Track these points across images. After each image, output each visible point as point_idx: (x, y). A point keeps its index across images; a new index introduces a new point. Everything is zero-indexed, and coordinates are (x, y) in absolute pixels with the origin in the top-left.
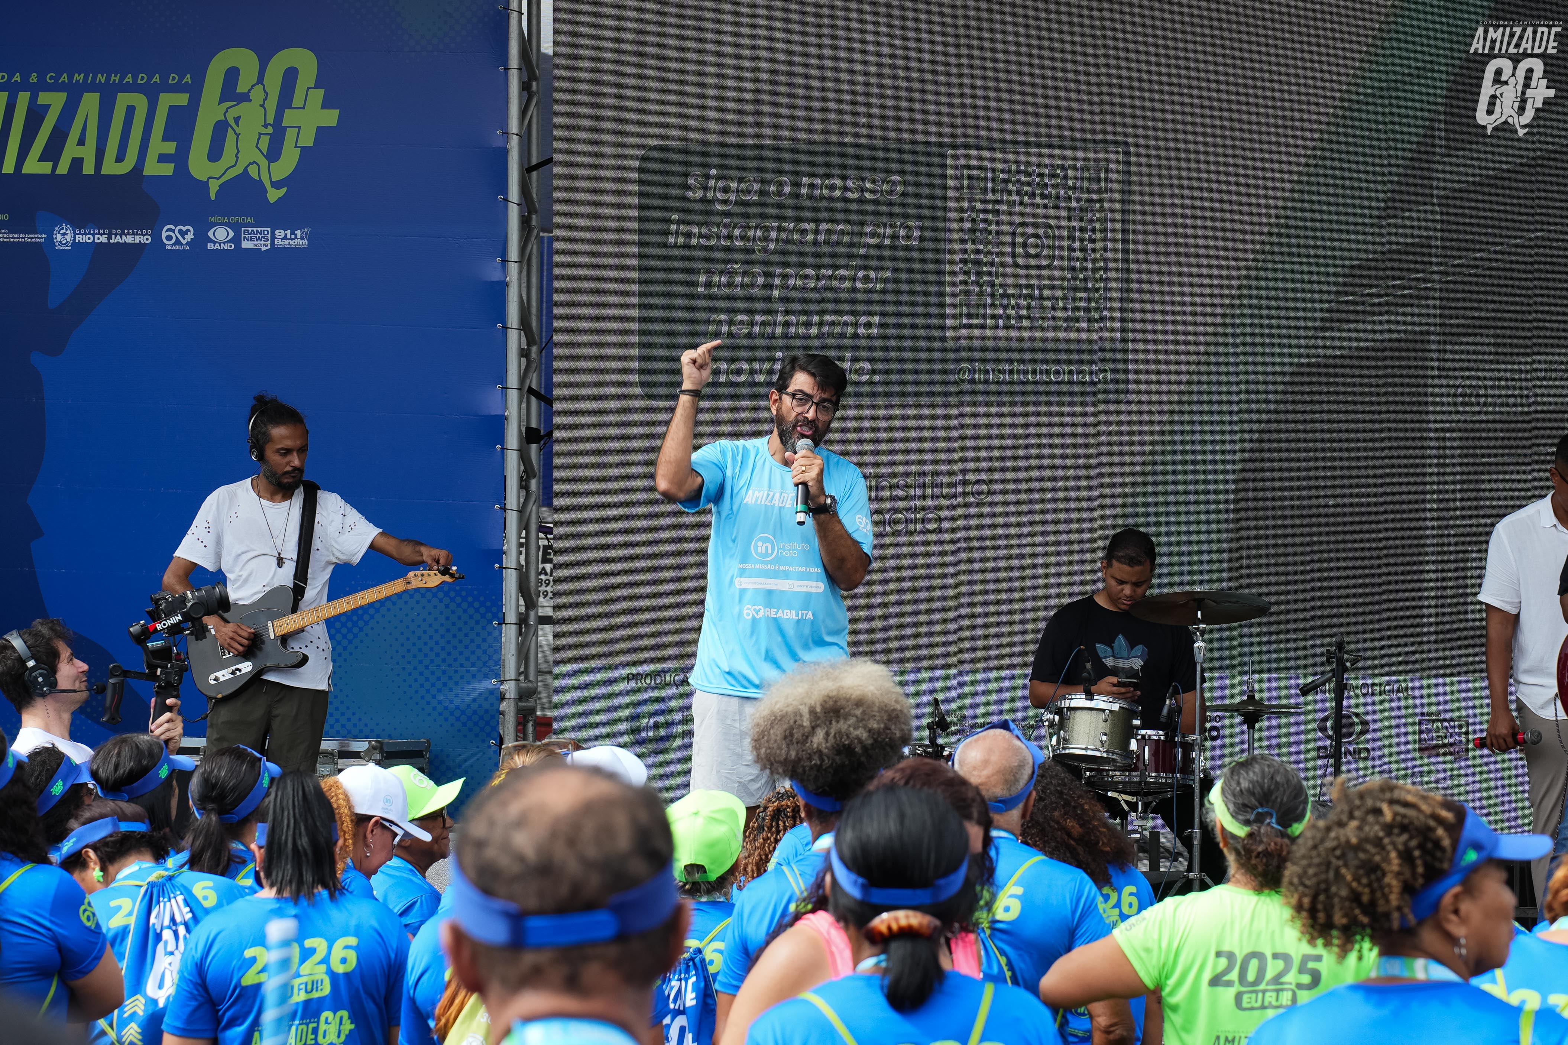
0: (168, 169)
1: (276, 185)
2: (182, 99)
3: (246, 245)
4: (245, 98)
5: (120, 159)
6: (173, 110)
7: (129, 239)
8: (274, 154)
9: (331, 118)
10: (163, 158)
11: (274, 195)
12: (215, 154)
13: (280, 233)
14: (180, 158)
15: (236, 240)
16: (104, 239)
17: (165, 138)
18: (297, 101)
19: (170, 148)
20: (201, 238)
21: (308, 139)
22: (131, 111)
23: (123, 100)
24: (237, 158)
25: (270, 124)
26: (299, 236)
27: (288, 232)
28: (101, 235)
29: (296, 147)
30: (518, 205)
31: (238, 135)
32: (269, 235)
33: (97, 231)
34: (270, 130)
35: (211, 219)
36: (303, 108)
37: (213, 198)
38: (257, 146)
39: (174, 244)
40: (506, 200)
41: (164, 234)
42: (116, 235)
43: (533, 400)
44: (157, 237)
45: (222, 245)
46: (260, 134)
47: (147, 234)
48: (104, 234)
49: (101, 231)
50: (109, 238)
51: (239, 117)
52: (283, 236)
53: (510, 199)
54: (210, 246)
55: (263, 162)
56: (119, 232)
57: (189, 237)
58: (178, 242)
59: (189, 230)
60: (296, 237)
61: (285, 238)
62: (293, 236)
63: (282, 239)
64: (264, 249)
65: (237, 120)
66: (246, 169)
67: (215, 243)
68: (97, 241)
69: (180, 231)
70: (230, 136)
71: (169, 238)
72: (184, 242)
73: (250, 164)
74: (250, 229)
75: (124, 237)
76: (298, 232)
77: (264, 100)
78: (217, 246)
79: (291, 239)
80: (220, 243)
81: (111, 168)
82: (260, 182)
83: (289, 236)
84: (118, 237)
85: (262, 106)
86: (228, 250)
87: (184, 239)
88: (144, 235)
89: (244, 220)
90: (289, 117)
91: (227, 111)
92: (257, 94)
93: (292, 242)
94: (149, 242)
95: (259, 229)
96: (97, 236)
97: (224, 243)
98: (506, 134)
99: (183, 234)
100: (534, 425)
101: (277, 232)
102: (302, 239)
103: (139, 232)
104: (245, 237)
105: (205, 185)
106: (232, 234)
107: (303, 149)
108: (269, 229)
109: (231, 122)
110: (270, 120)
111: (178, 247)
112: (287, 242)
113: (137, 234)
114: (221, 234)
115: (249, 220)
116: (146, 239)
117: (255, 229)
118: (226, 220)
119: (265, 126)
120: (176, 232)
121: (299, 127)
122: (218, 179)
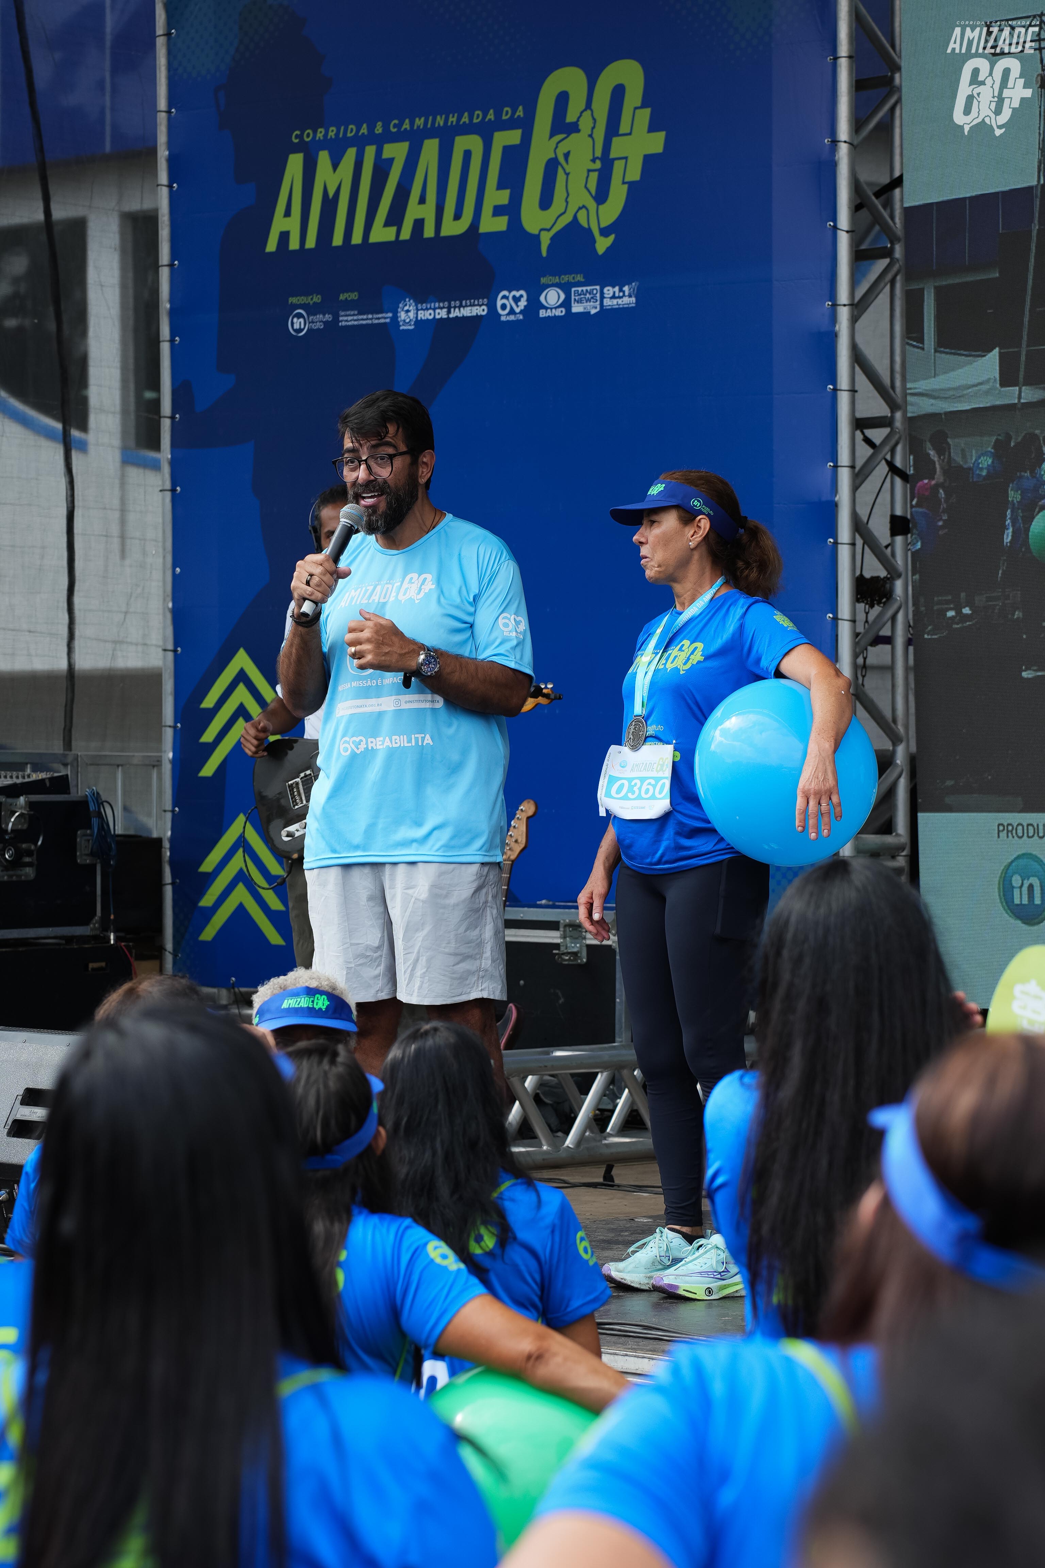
0: (500, 224)
1: (605, 232)
2: (513, 137)
3: (577, 308)
4: (574, 128)
5: (457, 216)
6: (507, 150)
7: (467, 312)
8: (601, 196)
9: (656, 143)
10: (498, 211)
11: (602, 244)
12: (546, 202)
13: (609, 291)
14: (512, 210)
15: (566, 304)
16: (442, 314)
17: (500, 186)
18: (624, 128)
19: (503, 198)
20: (534, 304)
21: (634, 174)
22: (467, 154)
23: (462, 143)
24: (567, 202)
25: (598, 158)
26: (627, 294)
27: (617, 289)
28: (441, 308)
29: (624, 183)
30: (847, 232)
31: (567, 174)
32: (598, 295)
33: (437, 305)
34: (598, 165)
35: (543, 280)
36: (630, 134)
37: (544, 253)
38: (586, 187)
39: (508, 314)
40: (835, 228)
41: (499, 303)
42: (455, 307)
43: (898, 481)
44: (492, 307)
45: (554, 310)
46: (589, 171)
47: (483, 304)
48: (444, 307)
49: (441, 305)
50: (449, 312)
51: (569, 153)
52: (611, 295)
53: (839, 226)
54: (543, 313)
55: (592, 204)
56: (458, 303)
57: (523, 303)
58: (512, 312)
59: (521, 296)
60: (624, 295)
61: (613, 297)
62: (621, 294)
63: (611, 298)
64: (593, 312)
65: (567, 155)
66: (575, 217)
67: (546, 308)
68: (438, 317)
69: (514, 297)
70: (561, 176)
71: (504, 307)
72: (517, 310)
73: (580, 208)
74: (580, 289)
75: (462, 309)
76: (626, 288)
77: (593, 128)
78: (549, 313)
79: (620, 297)
80: (551, 309)
81: (452, 228)
82: (589, 231)
83: (617, 295)
84: (457, 310)
85: (591, 136)
86: (559, 317)
87: (518, 306)
88: (480, 306)
89: (574, 278)
90: (618, 147)
91: (557, 147)
92: (585, 124)
93: (620, 301)
94: (484, 313)
95: (589, 288)
96: (438, 311)
97: (556, 308)
98: (835, 142)
99: (517, 300)
100: (899, 512)
101: (605, 290)
102: (630, 296)
103: (476, 302)
104: (575, 299)
105: (535, 239)
106: (563, 296)
107: (632, 185)
108: (598, 287)
109: (561, 159)
110: (598, 154)
111: (512, 318)
112: (615, 301)
113: (474, 305)
114: (552, 297)
115: (580, 278)
116: (480, 310)
117: (584, 289)
118: (557, 280)
119: (593, 161)
120: (510, 298)
121: (626, 158)
122: (549, 230)
